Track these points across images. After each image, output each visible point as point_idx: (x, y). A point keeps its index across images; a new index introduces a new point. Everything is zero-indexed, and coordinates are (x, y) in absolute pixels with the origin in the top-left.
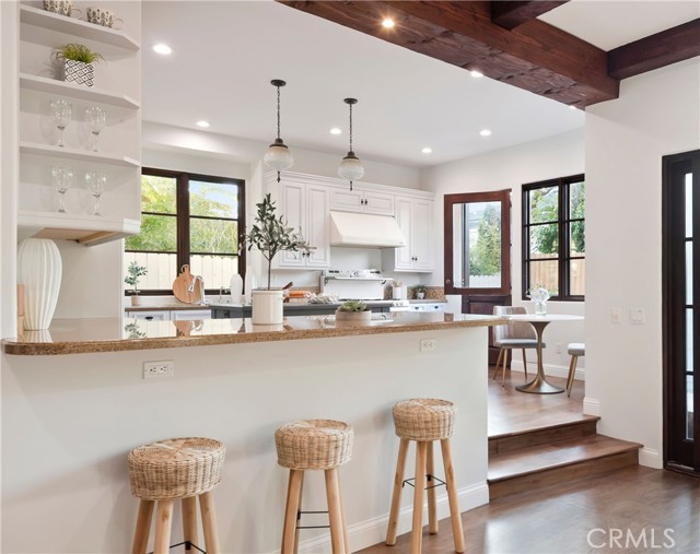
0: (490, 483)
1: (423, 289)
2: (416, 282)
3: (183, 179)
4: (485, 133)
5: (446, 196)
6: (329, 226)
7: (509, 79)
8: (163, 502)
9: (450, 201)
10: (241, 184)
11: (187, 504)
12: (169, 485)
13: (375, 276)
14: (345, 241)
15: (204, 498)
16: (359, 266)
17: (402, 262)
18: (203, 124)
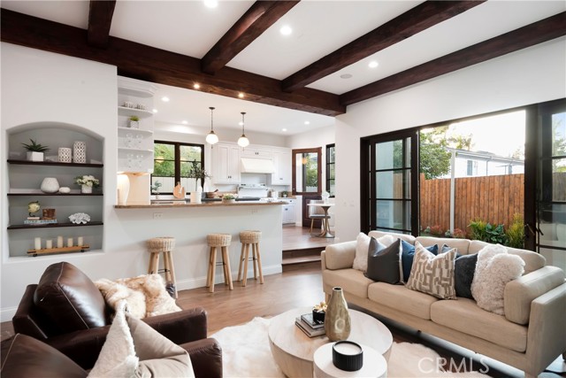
0: (283, 265)
1: (286, 193)
2: (283, 190)
3: (177, 145)
4: (307, 123)
5: (293, 150)
6: (240, 164)
7: (296, 109)
8: (158, 253)
9: (295, 152)
10: (202, 146)
11: (164, 253)
12: (158, 248)
13: (263, 187)
14: (247, 171)
15: (169, 252)
16: (255, 182)
17: (275, 180)
18: (185, 122)
